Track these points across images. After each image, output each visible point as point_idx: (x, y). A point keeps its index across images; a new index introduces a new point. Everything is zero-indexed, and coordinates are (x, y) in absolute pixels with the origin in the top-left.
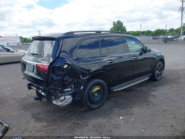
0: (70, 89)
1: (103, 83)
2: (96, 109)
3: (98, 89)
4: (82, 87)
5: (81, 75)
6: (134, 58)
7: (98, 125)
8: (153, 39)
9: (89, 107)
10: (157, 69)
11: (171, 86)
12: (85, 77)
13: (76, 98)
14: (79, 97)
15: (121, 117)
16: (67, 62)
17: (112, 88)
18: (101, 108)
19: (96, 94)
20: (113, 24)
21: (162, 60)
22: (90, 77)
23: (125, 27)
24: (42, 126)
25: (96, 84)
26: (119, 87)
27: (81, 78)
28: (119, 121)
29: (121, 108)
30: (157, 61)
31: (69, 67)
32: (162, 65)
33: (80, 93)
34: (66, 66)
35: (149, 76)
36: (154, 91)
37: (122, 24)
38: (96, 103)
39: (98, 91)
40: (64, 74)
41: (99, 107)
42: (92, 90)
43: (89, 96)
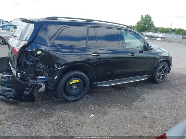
0: (44, 77)
1: (84, 76)
2: (72, 101)
3: (78, 81)
4: (56, 77)
5: (56, 64)
6: (129, 54)
7: (62, 119)
8: (183, 38)
9: (64, 98)
10: (160, 70)
11: (170, 92)
12: (61, 67)
13: (49, 87)
14: (52, 87)
15: (93, 115)
16: (40, 48)
17: (95, 83)
18: (77, 102)
19: (75, 87)
20: (141, 18)
21: (168, 61)
22: (67, 68)
23: (153, 22)
24: (9, 108)
25: (75, 77)
26: (106, 83)
27: (56, 67)
28: (88, 118)
29: (99, 106)
30: (161, 62)
31: (43, 54)
32: (167, 67)
33: (54, 83)
34: (39, 52)
35: (148, 76)
36: (147, 93)
37: (150, 18)
38: (73, 96)
39: (77, 83)
40: (37, 60)
41: (75, 101)
42: (69, 81)
43: (65, 87)
